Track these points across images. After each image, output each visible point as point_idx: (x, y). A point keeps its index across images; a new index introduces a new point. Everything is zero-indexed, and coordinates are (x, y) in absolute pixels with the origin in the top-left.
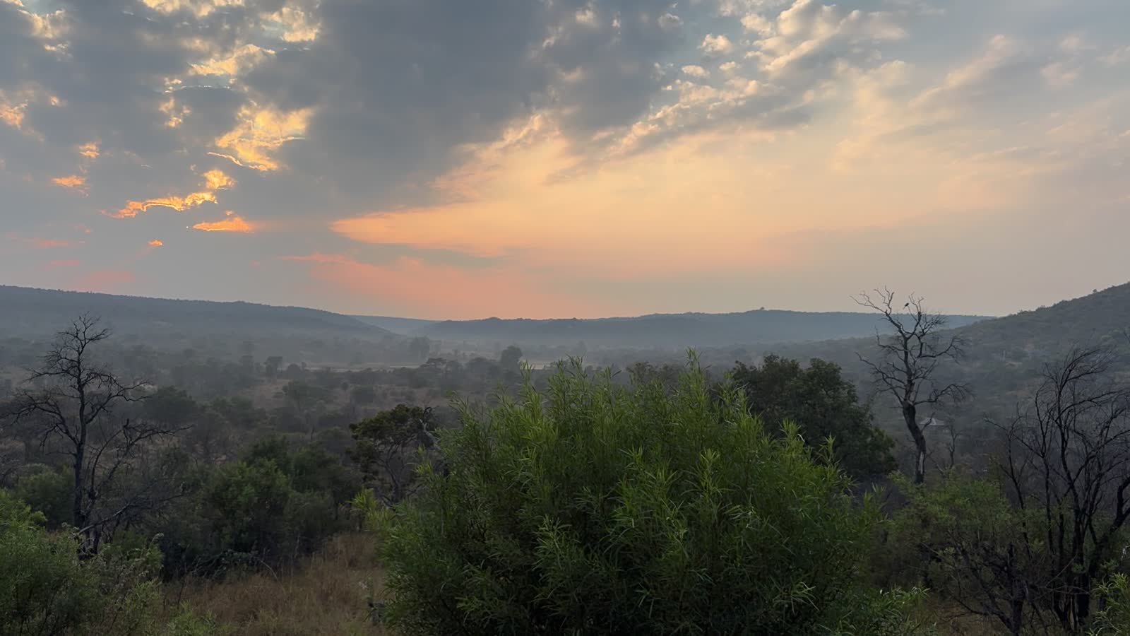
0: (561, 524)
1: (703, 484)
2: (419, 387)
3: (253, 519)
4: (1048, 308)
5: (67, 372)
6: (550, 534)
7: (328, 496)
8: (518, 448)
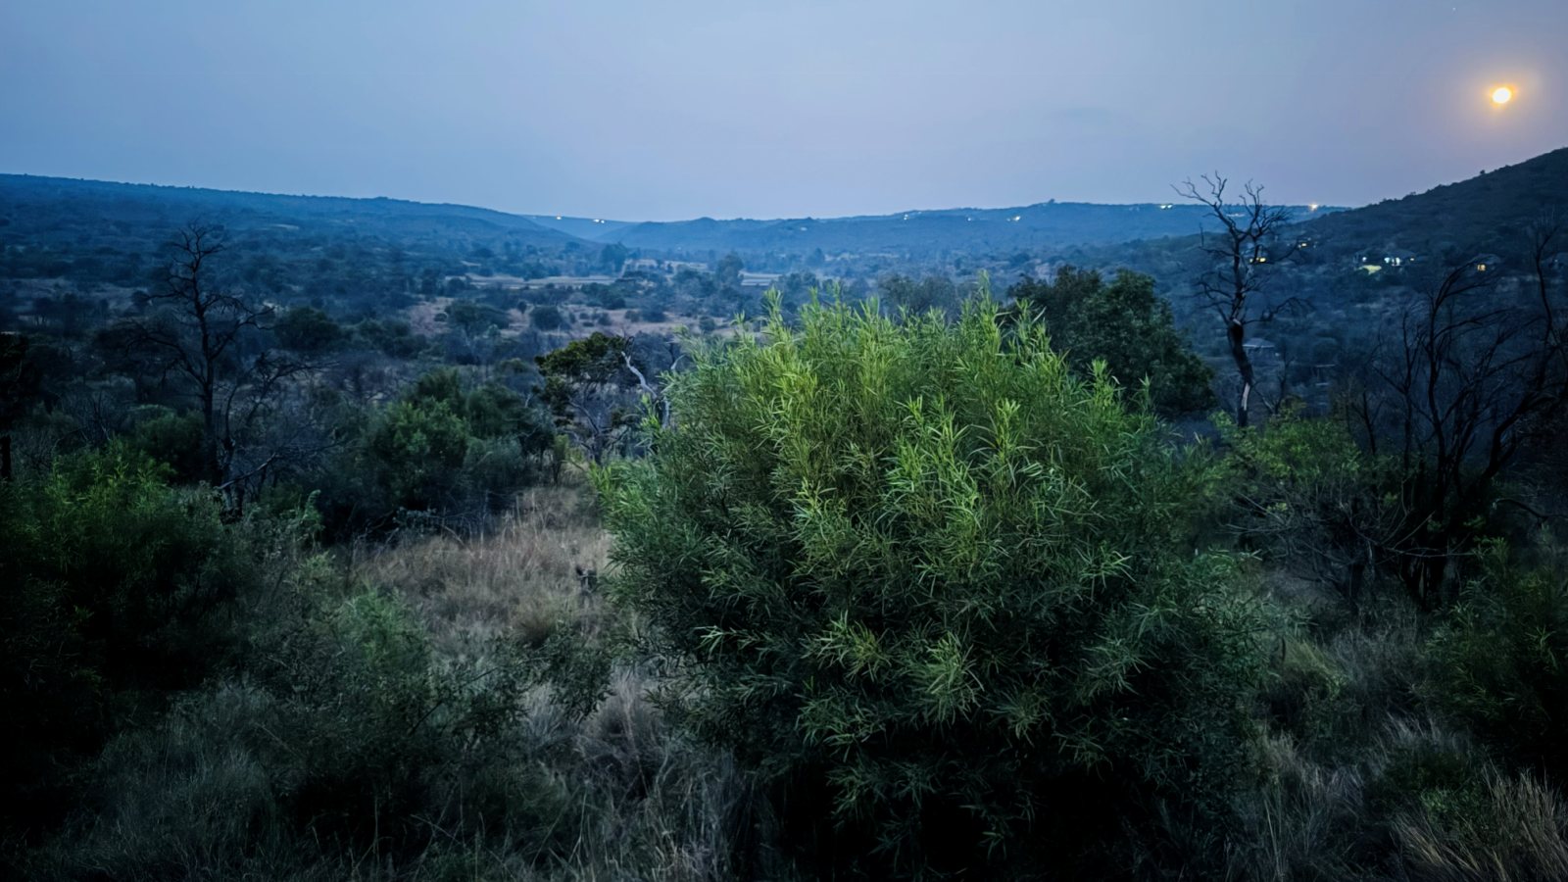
0: (822, 489)
1: (999, 442)
2: (614, 307)
3: (427, 471)
4: (1420, 196)
5: (182, 294)
6: (811, 501)
7: (514, 443)
8: (768, 398)
